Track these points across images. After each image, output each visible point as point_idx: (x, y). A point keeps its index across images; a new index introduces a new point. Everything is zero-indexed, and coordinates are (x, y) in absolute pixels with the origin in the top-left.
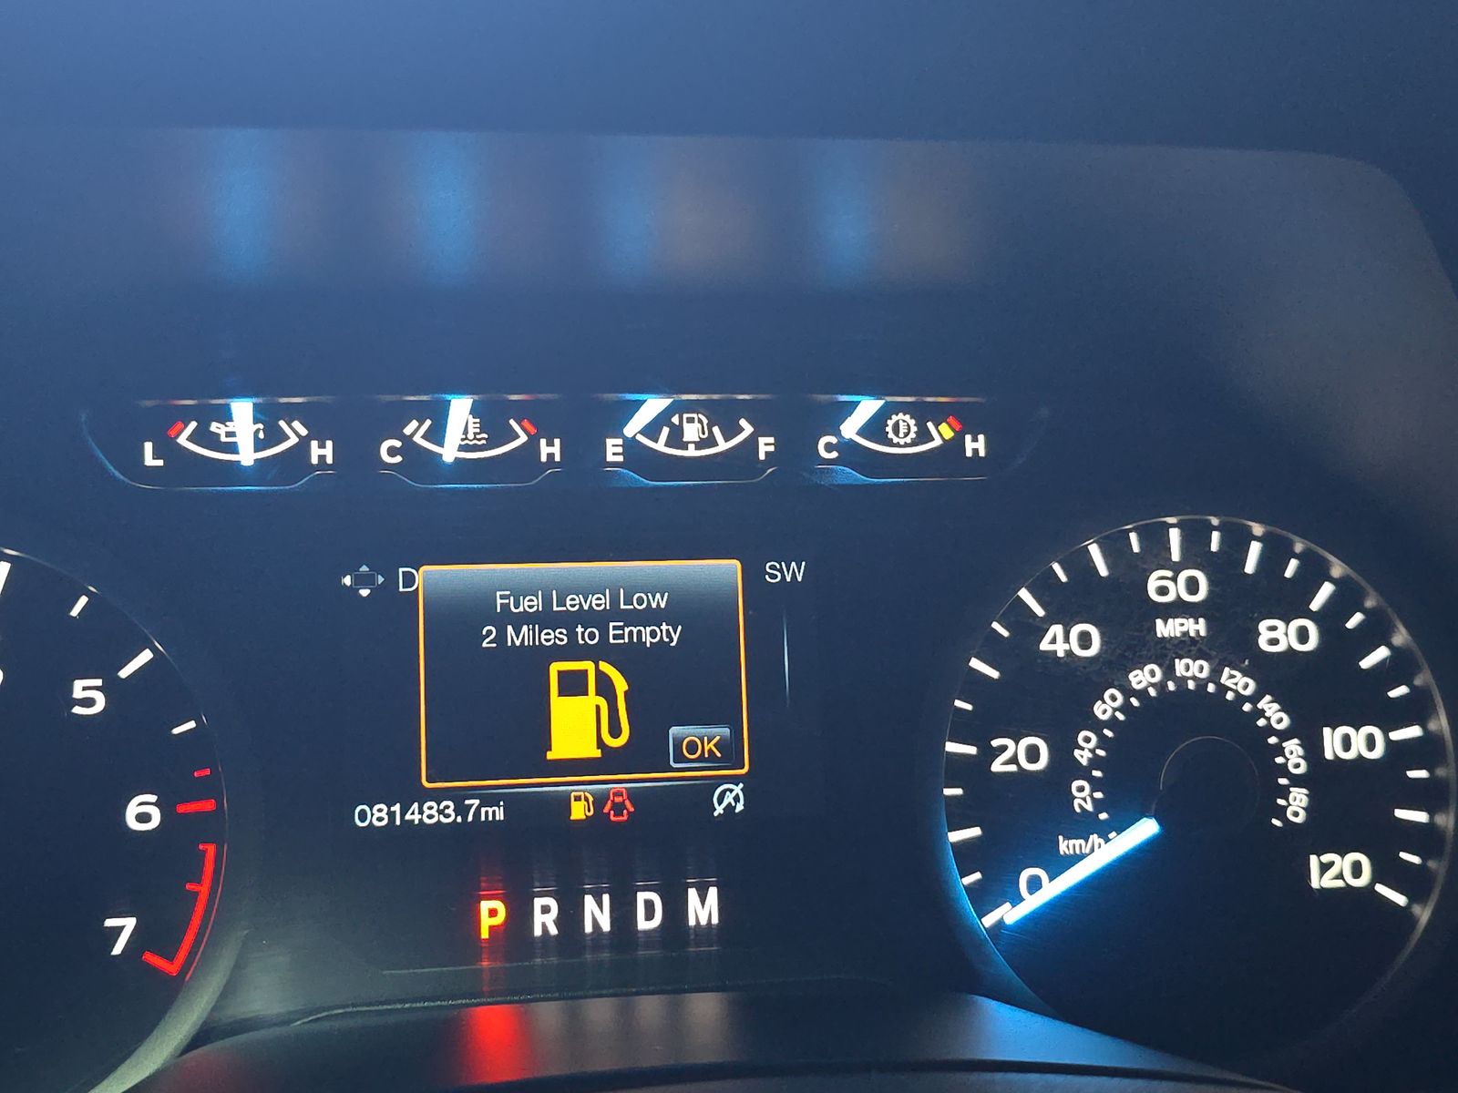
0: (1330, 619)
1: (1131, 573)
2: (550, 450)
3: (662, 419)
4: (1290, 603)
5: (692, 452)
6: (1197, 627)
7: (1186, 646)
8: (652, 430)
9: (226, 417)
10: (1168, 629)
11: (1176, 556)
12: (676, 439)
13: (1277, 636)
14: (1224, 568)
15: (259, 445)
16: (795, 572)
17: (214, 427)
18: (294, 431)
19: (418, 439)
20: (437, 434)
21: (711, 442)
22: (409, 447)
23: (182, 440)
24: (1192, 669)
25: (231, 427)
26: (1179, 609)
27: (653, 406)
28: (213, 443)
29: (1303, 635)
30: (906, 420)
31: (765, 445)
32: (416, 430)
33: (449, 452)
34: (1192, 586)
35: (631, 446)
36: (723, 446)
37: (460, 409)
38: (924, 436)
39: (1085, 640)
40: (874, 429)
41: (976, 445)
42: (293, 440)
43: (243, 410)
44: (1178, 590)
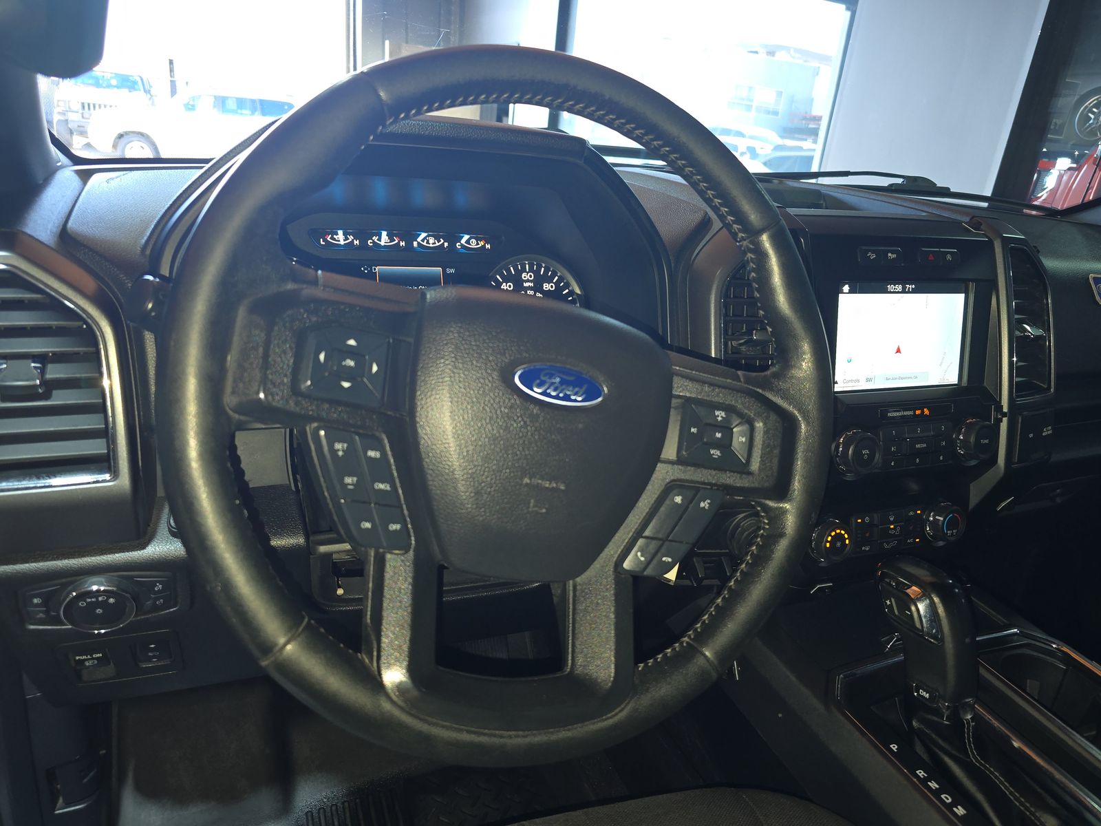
0: (557, 284)
1: (519, 273)
2: (403, 244)
3: (425, 238)
4: (550, 281)
5: (431, 245)
6: (532, 285)
7: (530, 288)
8: (423, 240)
9: (337, 234)
10: (526, 285)
11: (527, 270)
12: (428, 242)
13: (547, 287)
14: (537, 273)
15: (344, 240)
16: (453, 271)
17: (335, 236)
18: (351, 238)
19: (376, 240)
20: (380, 239)
21: (435, 243)
22: (374, 242)
23: (328, 239)
24: (530, 292)
25: (338, 236)
26: (528, 281)
27: (423, 235)
28: (334, 239)
29: (552, 287)
30: (474, 240)
31: (446, 244)
32: (375, 238)
33: (382, 243)
34: (531, 276)
35: (419, 243)
36: (437, 244)
37: (384, 234)
38: (478, 244)
39: (510, 286)
40: (468, 242)
41: (488, 246)
42: (350, 240)
43: (340, 232)
44: (528, 277)
